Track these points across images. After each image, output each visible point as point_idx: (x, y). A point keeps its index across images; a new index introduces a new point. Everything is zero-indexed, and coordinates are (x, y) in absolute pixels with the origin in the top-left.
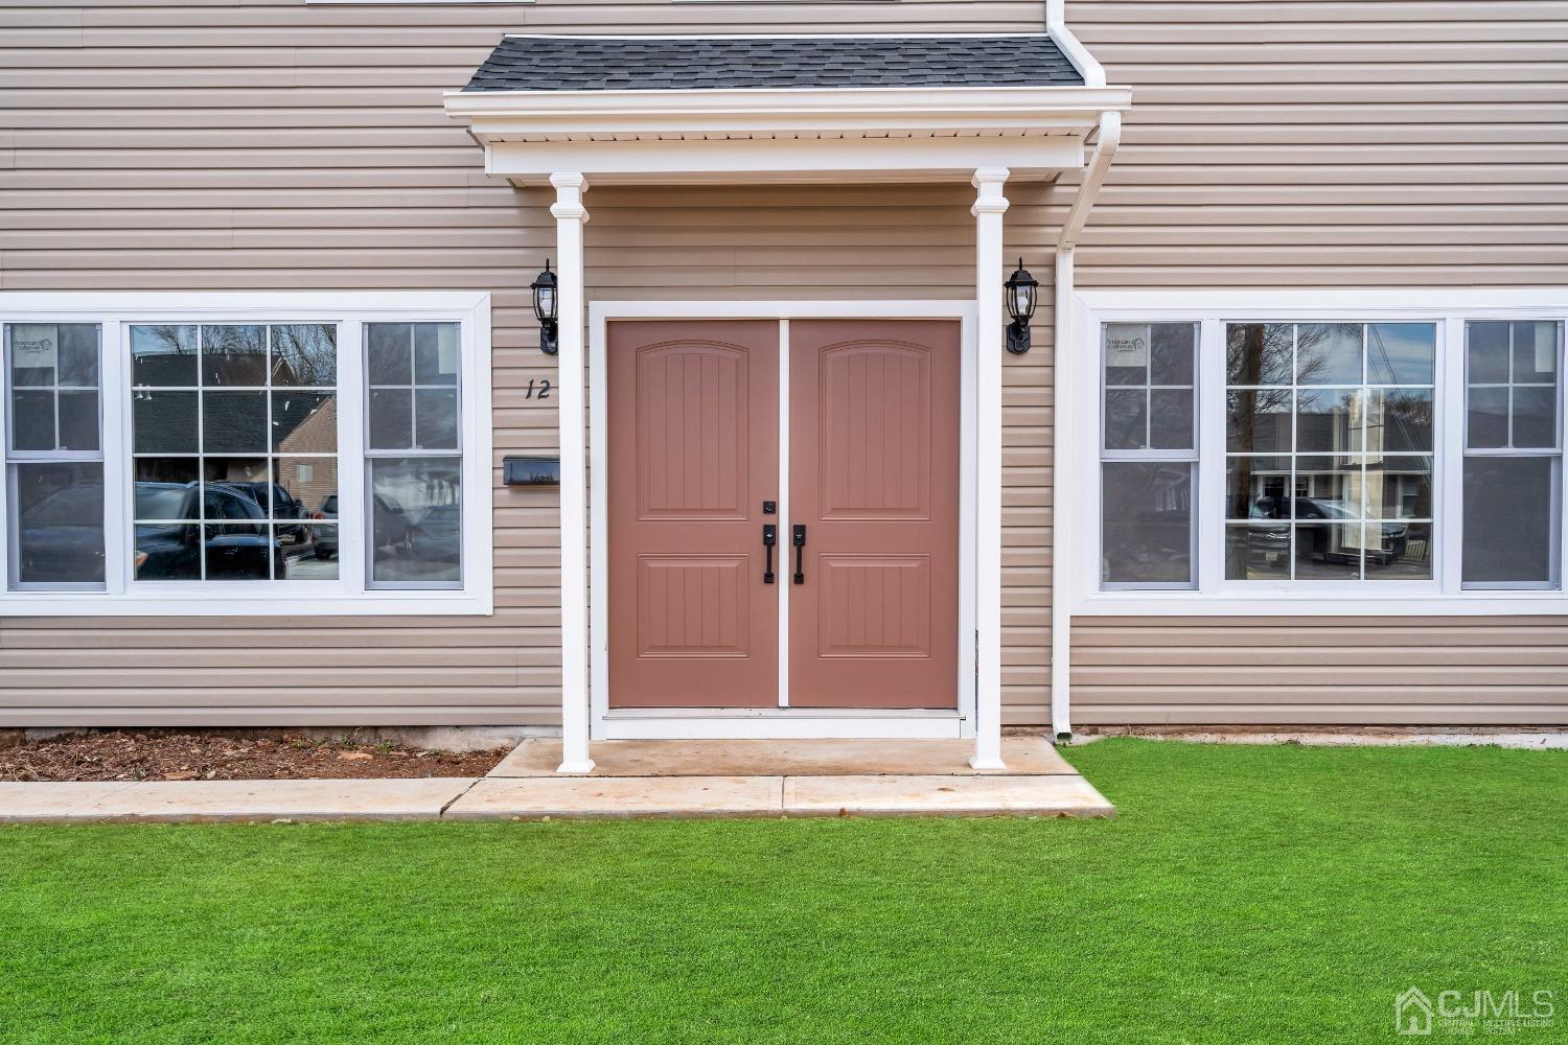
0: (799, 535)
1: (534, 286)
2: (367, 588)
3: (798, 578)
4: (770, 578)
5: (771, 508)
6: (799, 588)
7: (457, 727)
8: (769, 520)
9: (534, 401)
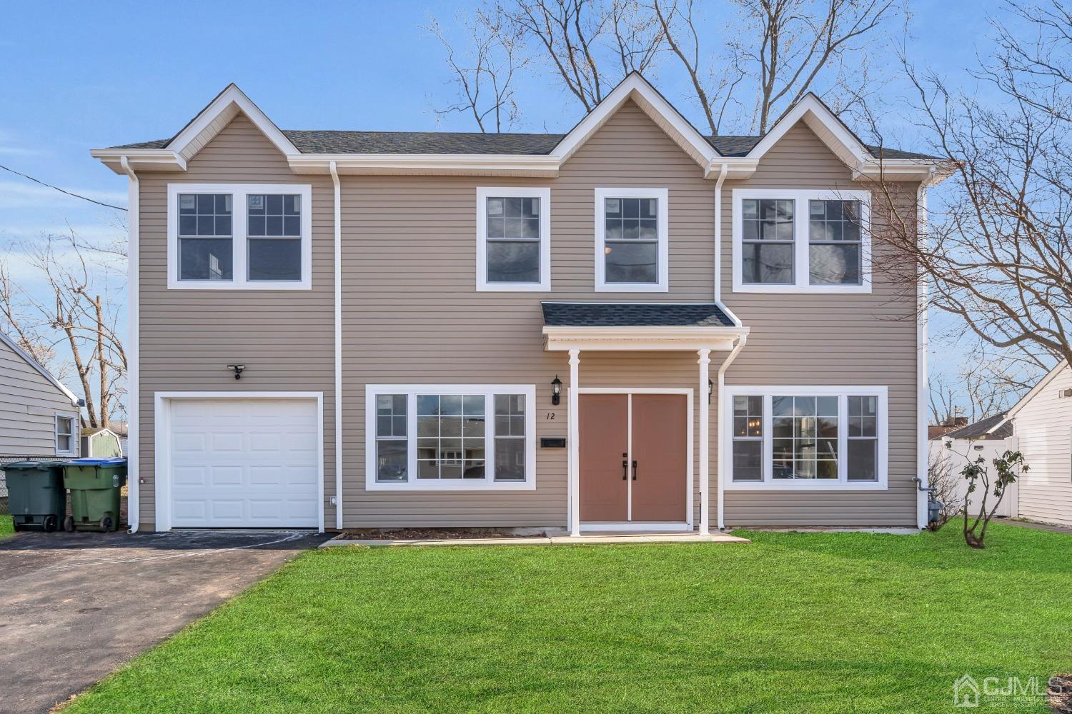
0: (634, 464)
1: (552, 383)
2: (495, 481)
3: (634, 478)
4: (625, 478)
5: (625, 455)
6: (635, 481)
7: (523, 527)
8: (625, 459)
9: (550, 420)
